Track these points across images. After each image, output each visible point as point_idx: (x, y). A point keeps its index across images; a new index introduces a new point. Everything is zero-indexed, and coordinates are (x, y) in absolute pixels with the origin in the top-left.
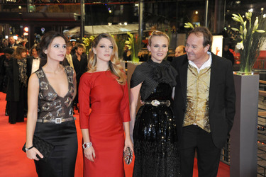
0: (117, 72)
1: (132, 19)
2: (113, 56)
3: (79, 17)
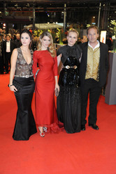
3: (32, 19)
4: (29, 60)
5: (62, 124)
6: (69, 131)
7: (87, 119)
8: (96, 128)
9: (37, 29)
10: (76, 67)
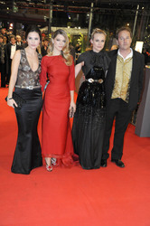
0: (66, 57)
1: (84, 26)
2: (65, 48)
4: (35, 66)
5: (77, 156)
6: (86, 167)
7: (110, 152)
8: (120, 165)
10: (101, 81)
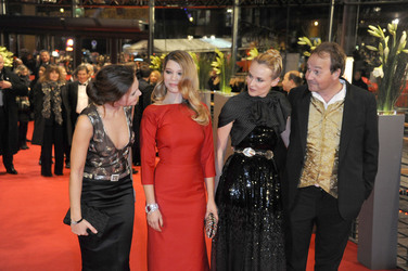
3: (147, 27)
9: (159, 53)
10: (270, 155)
